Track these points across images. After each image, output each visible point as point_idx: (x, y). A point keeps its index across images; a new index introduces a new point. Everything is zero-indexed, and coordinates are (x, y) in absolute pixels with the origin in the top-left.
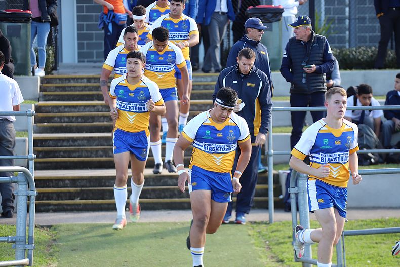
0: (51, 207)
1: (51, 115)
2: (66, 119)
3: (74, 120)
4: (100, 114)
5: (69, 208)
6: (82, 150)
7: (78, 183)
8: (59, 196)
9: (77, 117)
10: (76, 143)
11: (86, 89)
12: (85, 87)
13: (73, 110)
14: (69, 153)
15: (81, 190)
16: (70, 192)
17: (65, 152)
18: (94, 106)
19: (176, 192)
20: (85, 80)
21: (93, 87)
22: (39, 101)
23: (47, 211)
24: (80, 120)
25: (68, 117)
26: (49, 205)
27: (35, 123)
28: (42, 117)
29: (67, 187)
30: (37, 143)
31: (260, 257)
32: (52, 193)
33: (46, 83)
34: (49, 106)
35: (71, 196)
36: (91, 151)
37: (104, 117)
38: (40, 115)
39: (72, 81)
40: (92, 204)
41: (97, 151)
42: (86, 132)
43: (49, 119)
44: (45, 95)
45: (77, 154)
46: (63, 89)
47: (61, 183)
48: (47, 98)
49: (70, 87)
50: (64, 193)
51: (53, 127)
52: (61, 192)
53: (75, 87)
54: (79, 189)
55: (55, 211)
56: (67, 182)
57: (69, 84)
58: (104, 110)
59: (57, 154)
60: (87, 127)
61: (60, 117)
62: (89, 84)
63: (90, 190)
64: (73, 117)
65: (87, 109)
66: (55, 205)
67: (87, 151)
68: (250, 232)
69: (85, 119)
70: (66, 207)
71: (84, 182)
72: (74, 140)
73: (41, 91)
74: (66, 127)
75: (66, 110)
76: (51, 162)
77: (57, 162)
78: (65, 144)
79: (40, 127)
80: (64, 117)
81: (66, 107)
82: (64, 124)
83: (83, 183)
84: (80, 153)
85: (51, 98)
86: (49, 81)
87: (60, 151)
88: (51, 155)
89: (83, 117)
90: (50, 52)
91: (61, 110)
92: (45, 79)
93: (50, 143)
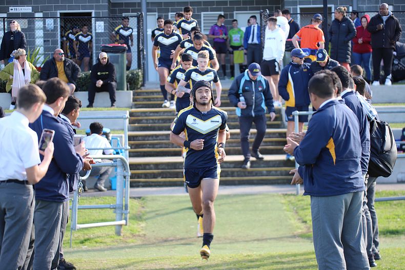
0: (141, 184)
1: (140, 118)
2: (151, 121)
3: (156, 121)
5: (153, 184)
6: (162, 143)
7: (160, 167)
8: (146, 176)
9: (159, 120)
10: (158, 138)
13: (156, 114)
14: (153, 145)
15: (162, 172)
16: (154, 173)
17: (150, 144)
19: (230, 173)
22: (132, 108)
23: (138, 186)
24: (160, 121)
25: (153, 120)
26: (139, 182)
27: (129, 124)
28: (134, 120)
29: (152, 169)
30: (131, 138)
31: (290, 219)
32: (141, 174)
33: (138, 95)
34: (139, 112)
35: (155, 176)
38: (133, 118)
40: (170, 182)
43: (139, 121)
44: (136, 105)
45: (159, 146)
46: (149, 99)
47: (147, 167)
48: (137, 106)
49: (153, 98)
50: (151, 174)
51: (141, 127)
52: (148, 173)
53: (157, 98)
54: (160, 171)
55: (144, 186)
56: (152, 166)
57: (153, 96)
59: (144, 146)
61: (147, 120)
63: (169, 172)
64: (156, 119)
65: (166, 114)
66: (143, 182)
67: (165, 144)
68: (283, 201)
70: (151, 183)
71: (164, 166)
72: (157, 136)
73: (133, 101)
74: (151, 127)
75: (151, 114)
76: (140, 152)
77: (145, 152)
78: (150, 138)
79: (132, 127)
80: (150, 119)
81: (151, 112)
82: (150, 125)
84: (161, 145)
85: (140, 106)
86: (139, 94)
87: (147, 144)
88: (141, 147)
89: (162, 120)
90: (140, 74)
91: (147, 114)
92: (136, 93)
93: (140, 138)
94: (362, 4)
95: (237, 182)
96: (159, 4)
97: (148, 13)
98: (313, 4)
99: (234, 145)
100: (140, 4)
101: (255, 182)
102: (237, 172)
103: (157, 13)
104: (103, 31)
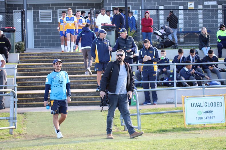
0: (24, 105)
1: (23, 69)
2: (29, 70)
3: (32, 71)
4: (43, 68)
5: (31, 105)
6: (36, 83)
7: (34, 96)
8: (27, 101)
9: (34, 69)
10: (33, 80)
11: (37, 58)
12: (37, 57)
13: (32, 67)
14: (31, 84)
15: (36, 99)
16: (31, 99)
17: (29, 83)
18: (40, 65)
19: (74, 99)
20: (37, 55)
21: (40, 57)
22: (18, 63)
23: (22, 107)
24: (35, 70)
25: (30, 69)
26: (23, 104)
27: (17, 72)
28: (20, 70)
29: (30, 97)
30: (18, 80)
32: (24, 100)
34: (22, 65)
35: (32, 101)
36: (39, 83)
37: (45, 69)
38: (19, 69)
39: (32, 55)
40: (40, 104)
41: (42, 83)
42: (37, 75)
43: (22, 71)
44: (21, 61)
45: (34, 84)
46: (28, 58)
47: (27, 96)
48: (22, 62)
49: (31, 57)
50: (29, 100)
51: (24, 74)
52: (28, 99)
53: (33, 57)
55: (25, 107)
56: (30, 95)
57: (30, 56)
58: (44, 66)
59: (26, 84)
60: (38, 73)
61: (27, 70)
62: (38, 56)
63: (39, 99)
64: (32, 69)
65: (38, 66)
66: (25, 104)
67: (38, 83)
68: (103, 114)
69: (37, 70)
70: (29, 105)
72: (33, 78)
73: (19, 59)
74: (29, 73)
75: (29, 67)
76: (23, 88)
77: (26, 88)
78: (29, 80)
79: (19, 74)
80: (29, 69)
81: (29, 65)
82: (29, 72)
83: (37, 96)
85: (23, 62)
86: (22, 55)
87: (27, 83)
88: (24, 85)
89: (36, 69)
90: (23, 44)
91: (27, 66)
92: (21, 54)
93: (23, 80)
94: (146, 5)
95: (78, 104)
96: (34, 5)
97: (27, 10)
98: (120, 5)
99: (76, 83)
100: (23, 5)
101: (88, 104)
102: (78, 98)
103: (32, 10)
104: (2, 20)
